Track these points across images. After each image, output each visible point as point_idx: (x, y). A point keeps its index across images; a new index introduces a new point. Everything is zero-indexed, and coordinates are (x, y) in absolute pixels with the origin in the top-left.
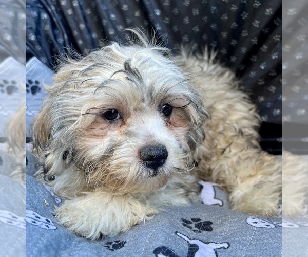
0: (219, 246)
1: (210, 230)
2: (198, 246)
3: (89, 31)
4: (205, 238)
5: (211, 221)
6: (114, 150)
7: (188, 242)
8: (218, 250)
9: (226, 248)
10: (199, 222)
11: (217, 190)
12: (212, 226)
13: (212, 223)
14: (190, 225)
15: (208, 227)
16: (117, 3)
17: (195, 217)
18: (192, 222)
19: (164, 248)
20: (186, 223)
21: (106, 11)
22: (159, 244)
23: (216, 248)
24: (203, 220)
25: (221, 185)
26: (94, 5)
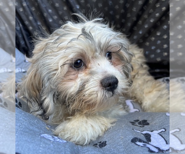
0: (160, 131)
1: (148, 124)
2: (149, 134)
4: (148, 129)
5: (145, 119)
6: (85, 85)
8: (161, 134)
9: (164, 132)
10: (139, 121)
11: (134, 104)
12: (148, 122)
13: (147, 120)
14: (136, 124)
15: (146, 123)
16: (52, 2)
17: (135, 119)
18: (135, 122)
19: (136, 138)
20: (133, 123)
21: (46, 8)
23: (158, 133)
24: (141, 120)
25: (135, 100)
26: (36, 4)
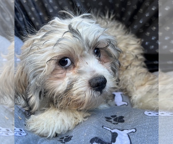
0: (130, 131)
2: (117, 133)
3: (38, 12)
4: (121, 127)
7: (110, 131)
8: (129, 134)
9: (134, 132)
10: (116, 117)
11: (124, 96)
12: (124, 119)
13: (123, 117)
14: (111, 120)
15: (122, 120)
17: (113, 115)
18: (111, 118)
19: (96, 138)
20: (108, 119)
22: (93, 136)
24: (118, 116)
